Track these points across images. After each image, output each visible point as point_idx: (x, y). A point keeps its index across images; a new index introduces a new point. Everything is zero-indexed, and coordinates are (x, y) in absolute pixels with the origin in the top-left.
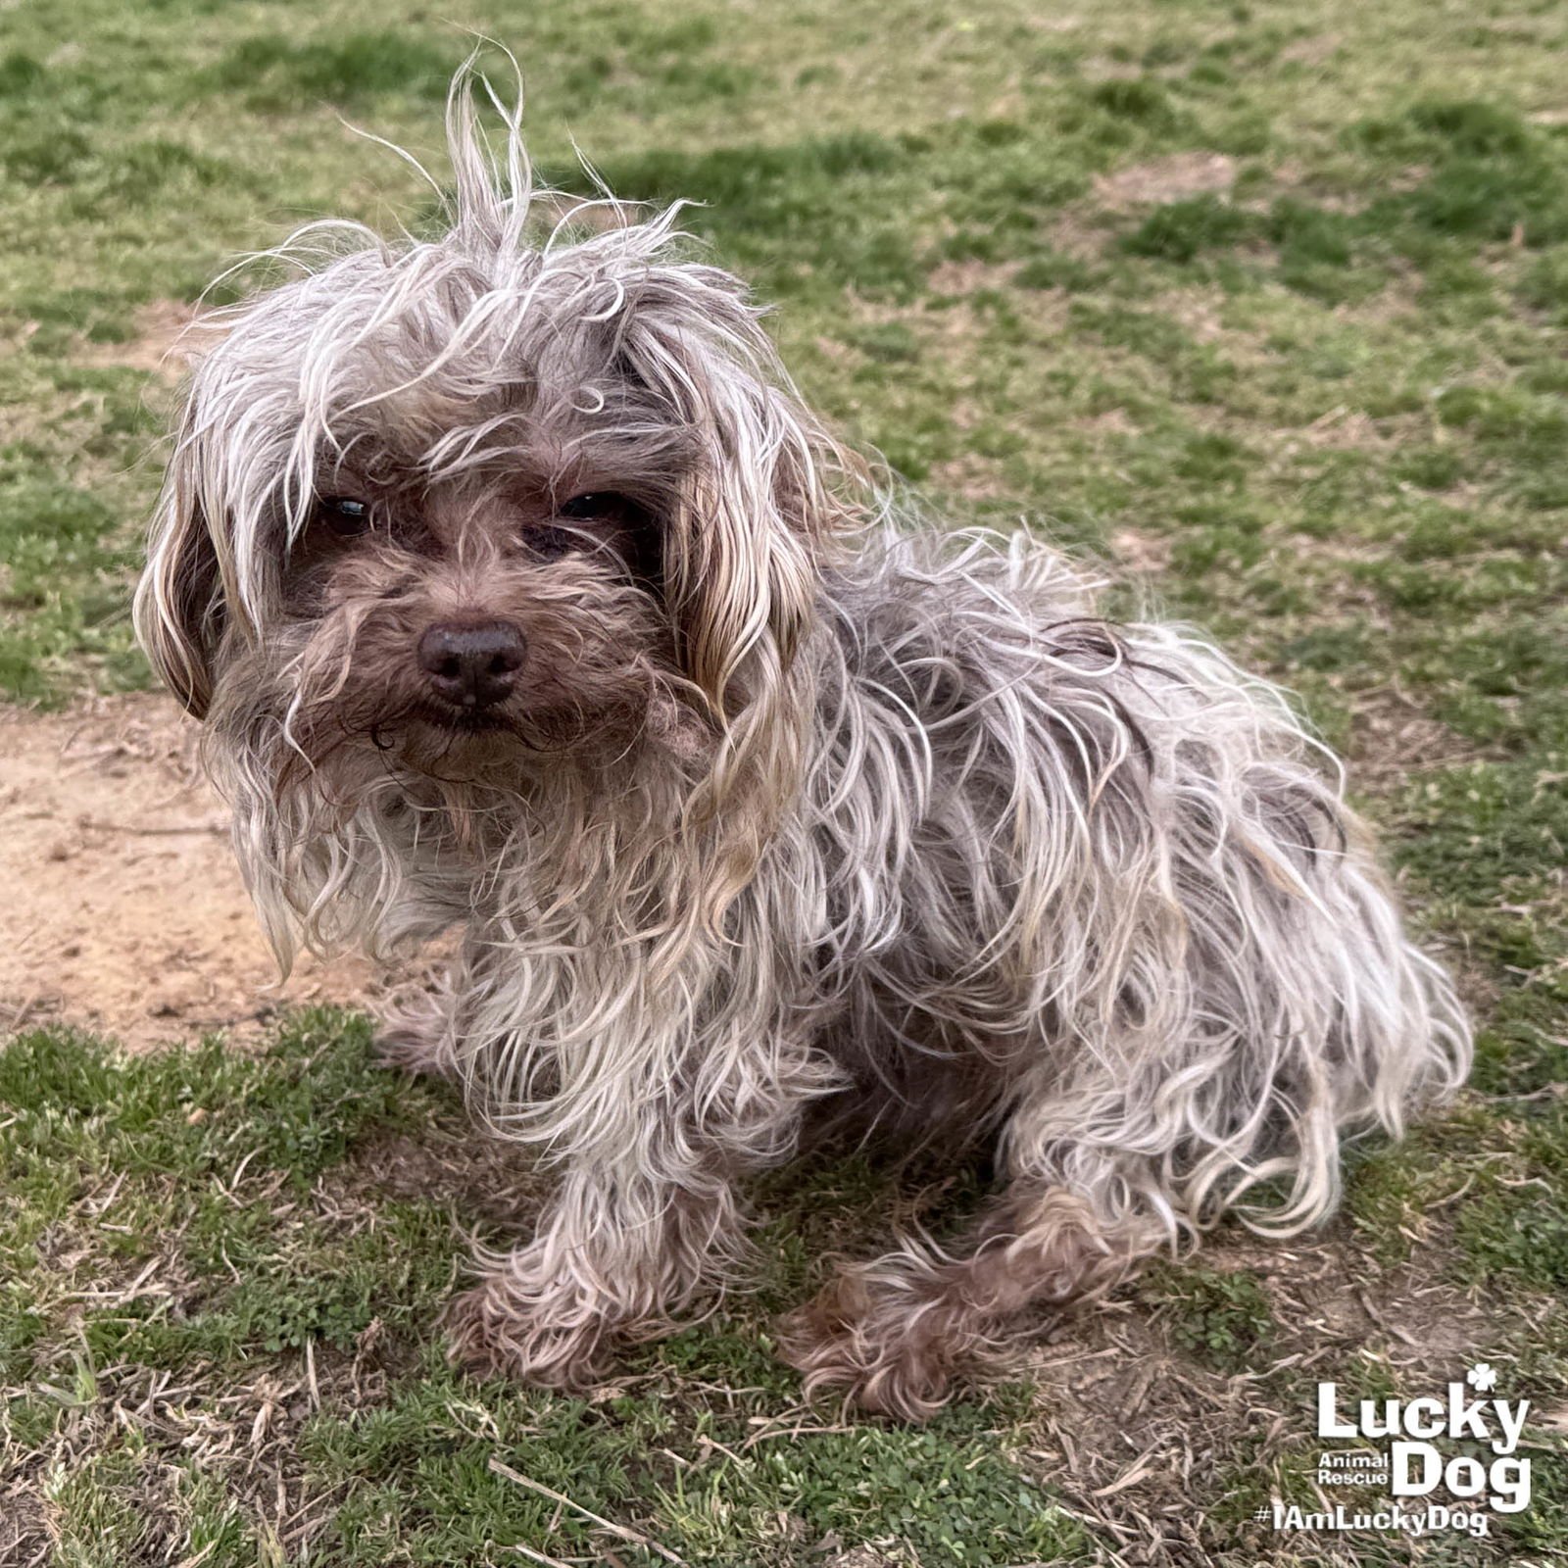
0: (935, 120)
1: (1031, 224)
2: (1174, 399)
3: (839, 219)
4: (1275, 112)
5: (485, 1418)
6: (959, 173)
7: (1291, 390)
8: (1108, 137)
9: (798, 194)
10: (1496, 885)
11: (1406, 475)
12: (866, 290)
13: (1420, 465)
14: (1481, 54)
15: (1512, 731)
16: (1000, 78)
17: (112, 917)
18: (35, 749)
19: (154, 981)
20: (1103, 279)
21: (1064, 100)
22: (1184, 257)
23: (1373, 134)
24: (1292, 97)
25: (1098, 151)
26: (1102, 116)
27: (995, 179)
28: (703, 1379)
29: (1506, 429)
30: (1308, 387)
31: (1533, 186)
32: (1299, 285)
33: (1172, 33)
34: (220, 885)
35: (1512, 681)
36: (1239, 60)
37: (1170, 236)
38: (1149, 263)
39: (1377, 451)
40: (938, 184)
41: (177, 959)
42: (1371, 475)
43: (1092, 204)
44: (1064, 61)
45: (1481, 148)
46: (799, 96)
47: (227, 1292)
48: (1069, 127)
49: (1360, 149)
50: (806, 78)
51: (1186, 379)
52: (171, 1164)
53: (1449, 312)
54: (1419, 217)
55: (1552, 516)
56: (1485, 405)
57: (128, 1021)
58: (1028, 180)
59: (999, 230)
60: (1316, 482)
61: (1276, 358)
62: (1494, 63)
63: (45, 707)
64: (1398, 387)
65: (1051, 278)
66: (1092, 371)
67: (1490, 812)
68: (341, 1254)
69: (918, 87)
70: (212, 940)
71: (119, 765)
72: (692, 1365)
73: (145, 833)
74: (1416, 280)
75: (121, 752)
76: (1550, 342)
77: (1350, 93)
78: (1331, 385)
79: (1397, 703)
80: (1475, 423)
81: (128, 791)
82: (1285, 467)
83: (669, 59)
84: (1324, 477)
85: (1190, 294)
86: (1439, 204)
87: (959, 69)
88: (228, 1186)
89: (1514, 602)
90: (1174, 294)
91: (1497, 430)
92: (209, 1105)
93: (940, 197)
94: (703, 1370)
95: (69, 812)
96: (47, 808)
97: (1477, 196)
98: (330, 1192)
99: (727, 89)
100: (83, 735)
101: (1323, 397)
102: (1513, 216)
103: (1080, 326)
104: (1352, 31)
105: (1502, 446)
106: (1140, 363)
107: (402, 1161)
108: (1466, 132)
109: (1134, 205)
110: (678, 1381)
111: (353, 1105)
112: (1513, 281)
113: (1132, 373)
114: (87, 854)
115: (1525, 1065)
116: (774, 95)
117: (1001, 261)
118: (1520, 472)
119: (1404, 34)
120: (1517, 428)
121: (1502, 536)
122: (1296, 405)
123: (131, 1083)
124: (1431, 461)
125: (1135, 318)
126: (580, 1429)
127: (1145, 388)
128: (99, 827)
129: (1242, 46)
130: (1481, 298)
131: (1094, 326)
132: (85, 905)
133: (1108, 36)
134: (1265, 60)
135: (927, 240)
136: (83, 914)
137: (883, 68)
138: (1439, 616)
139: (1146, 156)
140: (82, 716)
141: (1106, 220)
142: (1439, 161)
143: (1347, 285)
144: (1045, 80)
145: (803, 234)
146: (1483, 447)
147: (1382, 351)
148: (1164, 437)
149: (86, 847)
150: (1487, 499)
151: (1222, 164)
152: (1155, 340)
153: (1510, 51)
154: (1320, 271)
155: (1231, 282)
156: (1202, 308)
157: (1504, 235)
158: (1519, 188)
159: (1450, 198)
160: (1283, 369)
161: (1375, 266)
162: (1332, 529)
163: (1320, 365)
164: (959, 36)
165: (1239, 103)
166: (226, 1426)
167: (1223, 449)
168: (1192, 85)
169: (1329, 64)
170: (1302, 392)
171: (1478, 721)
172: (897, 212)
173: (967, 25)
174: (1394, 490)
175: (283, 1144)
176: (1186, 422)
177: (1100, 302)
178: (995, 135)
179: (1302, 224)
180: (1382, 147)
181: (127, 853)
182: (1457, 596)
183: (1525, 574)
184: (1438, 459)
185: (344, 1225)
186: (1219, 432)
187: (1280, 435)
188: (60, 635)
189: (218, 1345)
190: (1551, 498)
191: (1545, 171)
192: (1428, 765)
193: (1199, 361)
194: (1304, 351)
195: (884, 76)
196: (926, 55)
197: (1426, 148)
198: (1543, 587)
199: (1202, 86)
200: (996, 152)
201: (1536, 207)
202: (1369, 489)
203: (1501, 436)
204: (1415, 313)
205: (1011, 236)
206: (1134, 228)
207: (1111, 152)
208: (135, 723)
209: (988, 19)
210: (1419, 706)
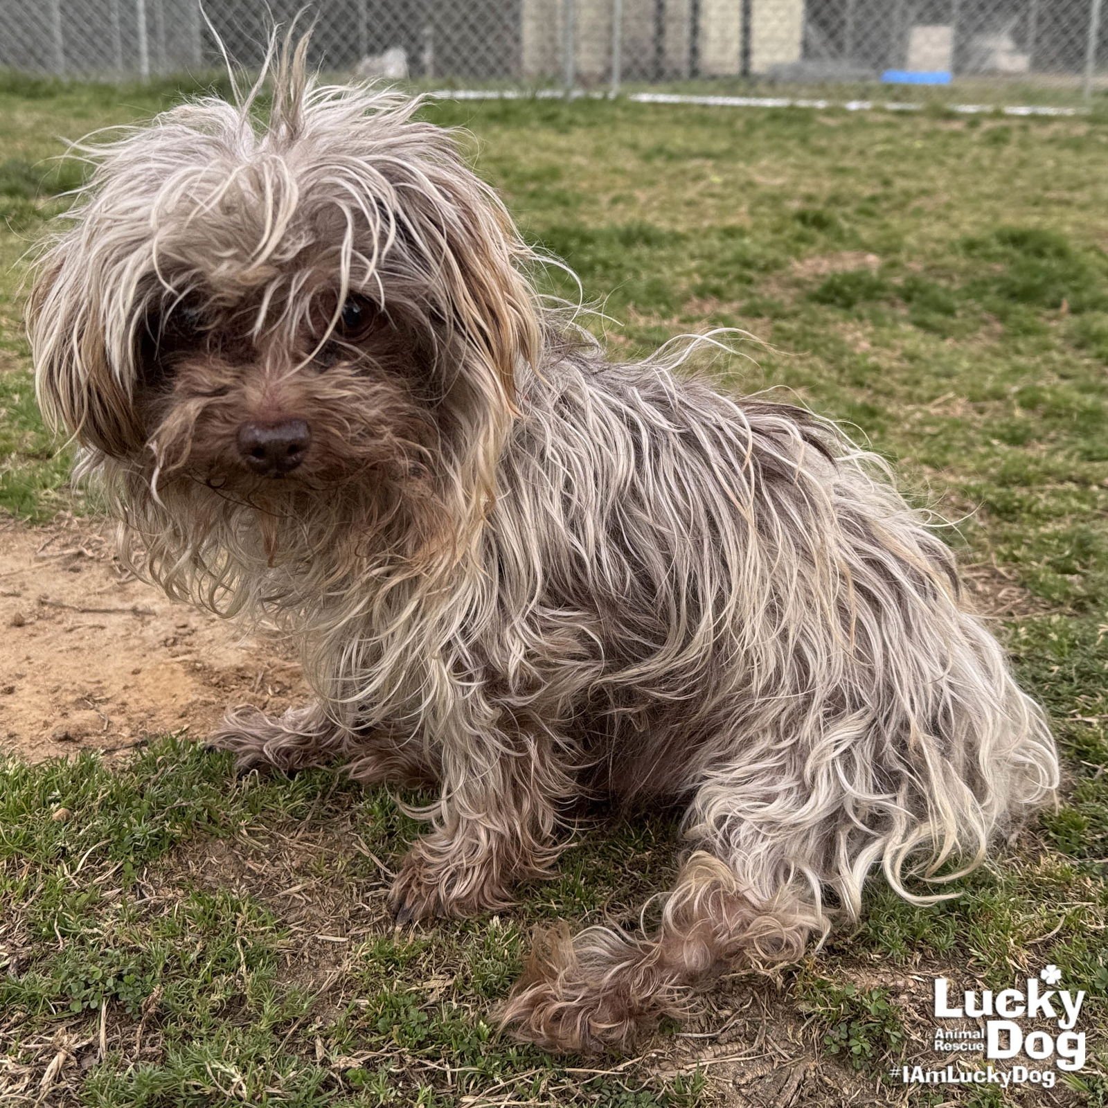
0: (694, 225)
1: (750, 281)
2: (839, 383)
3: (628, 270)
4: (908, 232)
5: (238, 1079)
6: (706, 252)
7: (917, 383)
8: (801, 238)
9: (602, 254)
10: (1072, 701)
11: (994, 435)
12: (641, 308)
13: (1005, 430)
14: (1038, 209)
15: (1077, 597)
16: (736, 207)
17: (45, 668)
18: (20, 550)
19: (64, 715)
20: (795, 314)
21: (775, 219)
22: (848, 304)
23: (970, 245)
24: (918, 226)
25: (794, 245)
26: (798, 226)
27: (729, 255)
28: (428, 1057)
29: (1063, 412)
30: (928, 382)
31: (1075, 278)
32: (922, 325)
33: (843, 190)
34: (131, 649)
35: (1076, 564)
36: (885, 205)
37: (839, 292)
38: (824, 307)
39: (974, 420)
40: (692, 257)
41: (86, 701)
42: (971, 434)
43: (790, 274)
44: (775, 199)
45: (1040, 254)
46: (609, 209)
47: (53, 957)
48: (777, 230)
49: (961, 252)
50: (615, 201)
51: (847, 372)
52: (31, 850)
53: (1021, 346)
54: (999, 292)
55: (1097, 465)
56: (1049, 397)
57: (37, 743)
58: (749, 257)
59: (729, 284)
60: (934, 436)
61: (906, 364)
62: (1046, 214)
63: (33, 522)
64: (989, 384)
65: (761, 311)
66: (786, 363)
67: (1066, 649)
68: (149, 932)
69: (684, 209)
70: (115, 689)
71: (77, 563)
72: (421, 1045)
73: (83, 611)
74: (998, 327)
75: (80, 554)
76: (1088, 367)
77: (955, 226)
78: (944, 381)
79: (995, 574)
80: (1041, 408)
81: (79, 581)
82: (913, 426)
83: (532, 186)
84: (940, 433)
85: (851, 326)
86: (1014, 284)
87: (710, 201)
88: (72, 870)
89: (1074, 516)
90: (841, 325)
91: (1056, 413)
92: (72, 806)
93: (694, 264)
94: (429, 1050)
95: (33, 594)
96: (18, 590)
97: (1038, 281)
98: (152, 881)
99: (565, 203)
100: (56, 542)
101: (939, 387)
102: (1061, 295)
103: (779, 338)
104: (956, 194)
105: (1061, 422)
106: (817, 361)
107: (214, 860)
108: (1030, 245)
109: (817, 276)
110: (409, 1059)
111: (182, 811)
112: (1062, 331)
113: (811, 367)
114: (39, 623)
115: (1099, 836)
116: (595, 208)
117: (730, 300)
118: (1074, 439)
119: (988, 197)
120: (1069, 412)
121: (1063, 475)
122: (921, 391)
123: (17, 785)
124: (1013, 429)
125: (815, 336)
126: (318, 1094)
127: (820, 376)
128: (52, 605)
129: (887, 198)
130: (1042, 339)
131: (788, 339)
132: (28, 658)
133: (803, 189)
134: (901, 206)
135: (684, 284)
136: (25, 664)
137: (663, 198)
138: (1022, 522)
139: (825, 251)
140: (59, 530)
141: (798, 283)
142: (1012, 262)
143: (953, 326)
144: (763, 209)
145: (604, 277)
146: (1047, 422)
147: (978, 365)
148: (833, 404)
149: (39, 618)
150: (1052, 453)
151: (872, 259)
152: (828, 349)
153: (1055, 209)
154: (935, 318)
155: (878, 321)
156: (859, 334)
157: (1056, 305)
158: (1066, 278)
159: (1021, 281)
160: (912, 371)
161: (971, 317)
162: (946, 464)
163: (935, 369)
164: (712, 185)
165: (885, 226)
166: (26, 1070)
167: (872, 413)
168: (856, 217)
169: (942, 211)
170: (925, 384)
171: (1053, 589)
172: (665, 269)
173: (716, 179)
174: (988, 444)
175: (121, 840)
176: (848, 396)
177: (792, 326)
178: (731, 233)
179: (923, 291)
180: (976, 253)
181: (68, 625)
182: (1034, 509)
183: (1081, 499)
184: (1018, 427)
185: (157, 908)
186: (869, 403)
187: (910, 408)
188: (57, 476)
189: (33, 1001)
190: (1096, 455)
191: (1082, 269)
192: (1018, 618)
193: (857, 363)
194: (926, 361)
195: (664, 202)
196: (691, 193)
197: (1004, 255)
198: (1095, 508)
199: (862, 217)
200: (730, 241)
201: (1076, 290)
202: (972, 443)
203: (1060, 416)
204: (997, 345)
205: (737, 287)
206: (816, 288)
207: (803, 246)
208: (95, 536)
209: (730, 177)
210: (1010, 577)
